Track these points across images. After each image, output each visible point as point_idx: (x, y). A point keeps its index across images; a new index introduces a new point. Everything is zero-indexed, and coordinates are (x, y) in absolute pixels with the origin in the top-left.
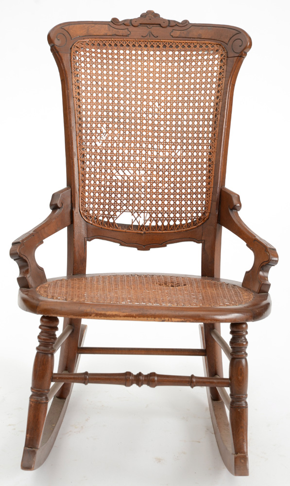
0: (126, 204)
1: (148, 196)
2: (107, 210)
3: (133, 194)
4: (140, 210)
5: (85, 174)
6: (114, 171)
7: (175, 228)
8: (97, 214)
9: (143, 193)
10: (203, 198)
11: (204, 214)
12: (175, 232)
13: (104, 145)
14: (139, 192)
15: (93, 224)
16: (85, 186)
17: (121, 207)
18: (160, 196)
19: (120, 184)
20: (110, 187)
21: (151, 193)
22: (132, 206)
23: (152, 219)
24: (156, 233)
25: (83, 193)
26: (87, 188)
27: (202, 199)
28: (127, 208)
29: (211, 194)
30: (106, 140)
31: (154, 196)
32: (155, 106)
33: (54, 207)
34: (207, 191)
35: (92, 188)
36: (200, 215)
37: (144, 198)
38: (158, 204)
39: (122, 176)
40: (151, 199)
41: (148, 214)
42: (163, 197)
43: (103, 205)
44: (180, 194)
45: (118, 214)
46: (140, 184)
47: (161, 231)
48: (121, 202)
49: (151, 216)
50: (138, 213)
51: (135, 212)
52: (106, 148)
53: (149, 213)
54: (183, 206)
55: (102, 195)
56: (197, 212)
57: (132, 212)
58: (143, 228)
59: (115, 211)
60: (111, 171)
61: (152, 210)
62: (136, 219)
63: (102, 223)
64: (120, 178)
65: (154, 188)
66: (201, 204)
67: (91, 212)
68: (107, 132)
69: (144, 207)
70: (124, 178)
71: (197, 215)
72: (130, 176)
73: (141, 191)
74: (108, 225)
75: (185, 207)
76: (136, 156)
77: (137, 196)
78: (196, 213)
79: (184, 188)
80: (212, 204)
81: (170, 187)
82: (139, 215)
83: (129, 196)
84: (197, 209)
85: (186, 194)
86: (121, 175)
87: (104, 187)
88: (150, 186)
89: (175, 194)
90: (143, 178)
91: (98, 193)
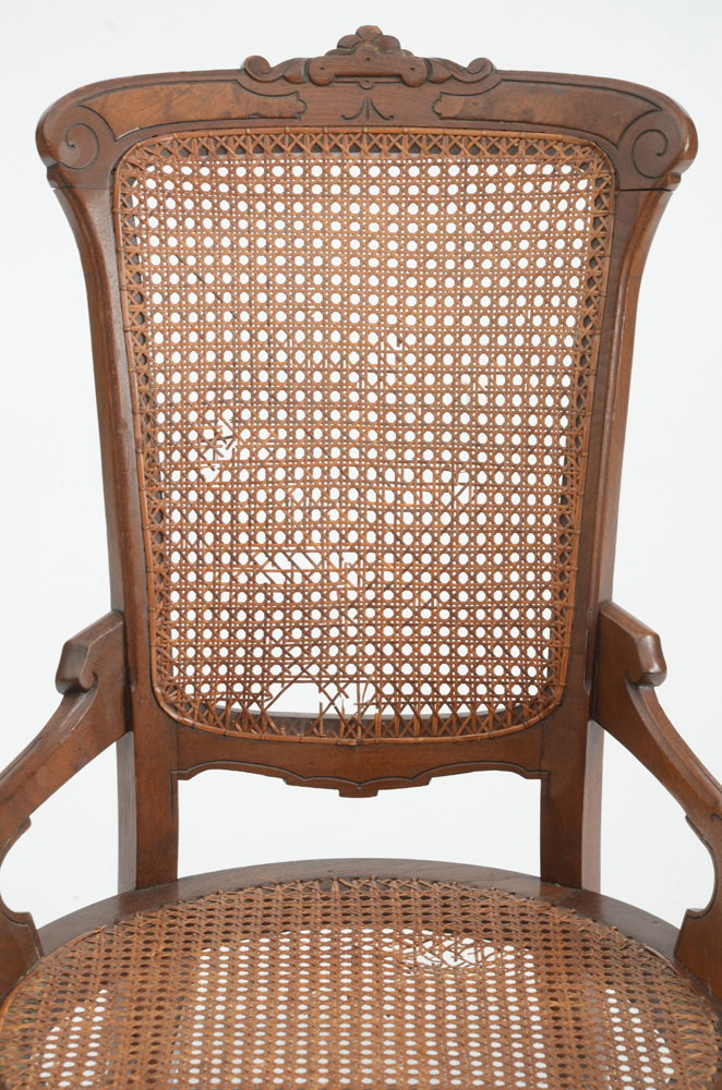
0: (301, 657)
1: (370, 631)
2: (239, 681)
3: (321, 628)
4: (345, 675)
5: (169, 574)
6: (261, 559)
7: (455, 727)
8: (210, 693)
9: (352, 624)
10: (543, 640)
11: (545, 689)
12: (456, 742)
13: (227, 476)
14: (339, 619)
15: (198, 724)
16: (168, 612)
17: (284, 670)
18: (407, 631)
19: (278, 598)
20: (249, 608)
21: (379, 623)
22: (319, 665)
23: (384, 700)
24: (398, 744)
25: (162, 633)
26: (174, 616)
27: (539, 643)
28: (304, 670)
29: (568, 629)
30: (232, 461)
31: (388, 631)
32: (386, 345)
33: (71, 688)
34: (555, 617)
35: (191, 615)
36: (533, 691)
37: (356, 637)
38: (401, 655)
39: (284, 573)
40: (379, 641)
41: (370, 686)
42: (415, 632)
43: (227, 665)
44: (472, 625)
45: (275, 689)
46: (344, 596)
47: (411, 736)
48: (285, 652)
49: (378, 691)
50: (337, 683)
51: (328, 683)
52: (234, 486)
53: (374, 683)
54: (481, 663)
55: (224, 634)
56: (525, 682)
57: (318, 683)
58: (356, 730)
59: (266, 679)
60: (251, 559)
61: (382, 675)
62: (332, 702)
63: (224, 720)
64: (279, 579)
65: (388, 606)
66: (535, 659)
67: (189, 689)
68: (234, 437)
69: (356, 664)
70: (291, 580)
71: (525, 690)
72: (312, 572)
73: (347, 618)
74: (246, 725)
75: (486, 665)
76: (329, 509)
77: (334, 632)
78: (521, 685)
79: (481, 607)
80: (570, 659)
81: (439, 601)
82: (341, 691)
83: (308, 634)
84: (524, 672)
85: (489, 625)
86: (283, 568)
87: (229, 610)
88: (375, 600)
89: (453, 623)
90: (352, 577)
91: (212, 629)
